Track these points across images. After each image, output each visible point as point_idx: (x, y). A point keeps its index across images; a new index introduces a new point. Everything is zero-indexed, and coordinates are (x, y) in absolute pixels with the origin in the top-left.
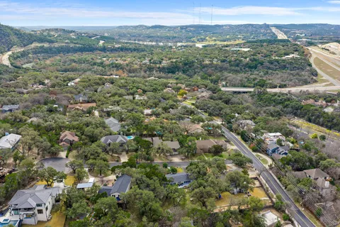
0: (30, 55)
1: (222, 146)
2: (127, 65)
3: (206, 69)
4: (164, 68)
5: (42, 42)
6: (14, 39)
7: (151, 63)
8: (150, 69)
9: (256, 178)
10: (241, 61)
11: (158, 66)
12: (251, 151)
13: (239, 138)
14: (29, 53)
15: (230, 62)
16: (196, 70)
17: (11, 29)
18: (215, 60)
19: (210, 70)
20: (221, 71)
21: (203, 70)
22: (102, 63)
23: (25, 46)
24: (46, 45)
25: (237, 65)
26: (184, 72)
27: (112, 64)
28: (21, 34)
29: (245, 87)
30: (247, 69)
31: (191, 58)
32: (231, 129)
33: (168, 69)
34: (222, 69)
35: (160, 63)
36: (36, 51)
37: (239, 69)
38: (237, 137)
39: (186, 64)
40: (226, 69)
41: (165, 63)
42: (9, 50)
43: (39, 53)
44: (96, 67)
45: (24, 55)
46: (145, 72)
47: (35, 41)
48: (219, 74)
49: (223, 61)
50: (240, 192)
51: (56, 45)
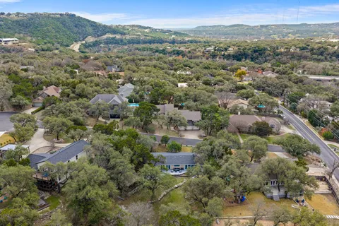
0: (102, 45)
1: (272, 127)
2: (190, 52)
3: (279, 56)
4: (229, 55)
5: (115, 33)
6: (90, 30)
7: (215, 50)
8: (214, 56)
9: (322, 179)
10: (326, 49)
11: (223, 53)
12: (322, 139)
13: (305, 121)
14: (101, 43)
15: (312, 50)
16: (267, 58)
17: (89, 21)
18: (293, 47)
19: (284, 59)
20: (298, 60)
21: (277, 57)
22: (163, 50)
23: (98, 36)
24: (118, 37)
25: (321, 54)
26: (252, 59)
27: (174, 51)
28: (96, 26)
29: (327, 75)
30: (334, 58)
31: (263, 46)
32: (294, 110)
33: (233, 56)
34: (300, 58)
35: (226, 49)
36: (108, 42)
37: (323, 58)
38: (302, 120)
39: (255, 51)
40: (306, 58)
41: (231, 51)
42: (83, 40)
43: (110, 43)
44: (157, 53)
45: (95, 44)
46: (207, 59)
47: (108, 32)
48: (295, 62)
49: (303, 49)
50: (286, 197)
51: (128, 37)
